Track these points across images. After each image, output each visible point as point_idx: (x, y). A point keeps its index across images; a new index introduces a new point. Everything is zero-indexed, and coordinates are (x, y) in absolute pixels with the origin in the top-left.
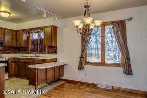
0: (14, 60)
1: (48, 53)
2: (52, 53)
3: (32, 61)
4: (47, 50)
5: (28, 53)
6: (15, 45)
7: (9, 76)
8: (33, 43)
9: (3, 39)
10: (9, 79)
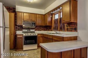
0: (41, 36)
1: (68, 30)
2: (71, 31)
3: (51, 37)
4: (66, 27)
5: (52, 31)
6: (43, 24)
7: (38, 47)
8: (55, 22)
9: (35, 21)
10: (38, 48)
